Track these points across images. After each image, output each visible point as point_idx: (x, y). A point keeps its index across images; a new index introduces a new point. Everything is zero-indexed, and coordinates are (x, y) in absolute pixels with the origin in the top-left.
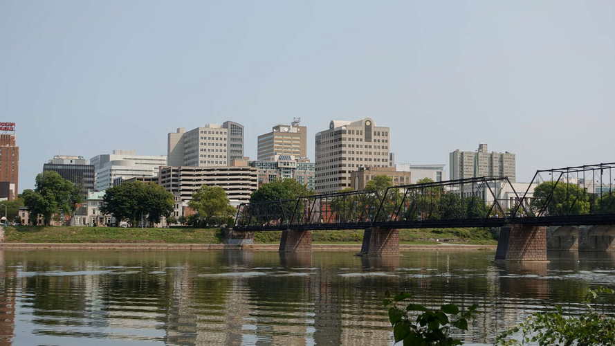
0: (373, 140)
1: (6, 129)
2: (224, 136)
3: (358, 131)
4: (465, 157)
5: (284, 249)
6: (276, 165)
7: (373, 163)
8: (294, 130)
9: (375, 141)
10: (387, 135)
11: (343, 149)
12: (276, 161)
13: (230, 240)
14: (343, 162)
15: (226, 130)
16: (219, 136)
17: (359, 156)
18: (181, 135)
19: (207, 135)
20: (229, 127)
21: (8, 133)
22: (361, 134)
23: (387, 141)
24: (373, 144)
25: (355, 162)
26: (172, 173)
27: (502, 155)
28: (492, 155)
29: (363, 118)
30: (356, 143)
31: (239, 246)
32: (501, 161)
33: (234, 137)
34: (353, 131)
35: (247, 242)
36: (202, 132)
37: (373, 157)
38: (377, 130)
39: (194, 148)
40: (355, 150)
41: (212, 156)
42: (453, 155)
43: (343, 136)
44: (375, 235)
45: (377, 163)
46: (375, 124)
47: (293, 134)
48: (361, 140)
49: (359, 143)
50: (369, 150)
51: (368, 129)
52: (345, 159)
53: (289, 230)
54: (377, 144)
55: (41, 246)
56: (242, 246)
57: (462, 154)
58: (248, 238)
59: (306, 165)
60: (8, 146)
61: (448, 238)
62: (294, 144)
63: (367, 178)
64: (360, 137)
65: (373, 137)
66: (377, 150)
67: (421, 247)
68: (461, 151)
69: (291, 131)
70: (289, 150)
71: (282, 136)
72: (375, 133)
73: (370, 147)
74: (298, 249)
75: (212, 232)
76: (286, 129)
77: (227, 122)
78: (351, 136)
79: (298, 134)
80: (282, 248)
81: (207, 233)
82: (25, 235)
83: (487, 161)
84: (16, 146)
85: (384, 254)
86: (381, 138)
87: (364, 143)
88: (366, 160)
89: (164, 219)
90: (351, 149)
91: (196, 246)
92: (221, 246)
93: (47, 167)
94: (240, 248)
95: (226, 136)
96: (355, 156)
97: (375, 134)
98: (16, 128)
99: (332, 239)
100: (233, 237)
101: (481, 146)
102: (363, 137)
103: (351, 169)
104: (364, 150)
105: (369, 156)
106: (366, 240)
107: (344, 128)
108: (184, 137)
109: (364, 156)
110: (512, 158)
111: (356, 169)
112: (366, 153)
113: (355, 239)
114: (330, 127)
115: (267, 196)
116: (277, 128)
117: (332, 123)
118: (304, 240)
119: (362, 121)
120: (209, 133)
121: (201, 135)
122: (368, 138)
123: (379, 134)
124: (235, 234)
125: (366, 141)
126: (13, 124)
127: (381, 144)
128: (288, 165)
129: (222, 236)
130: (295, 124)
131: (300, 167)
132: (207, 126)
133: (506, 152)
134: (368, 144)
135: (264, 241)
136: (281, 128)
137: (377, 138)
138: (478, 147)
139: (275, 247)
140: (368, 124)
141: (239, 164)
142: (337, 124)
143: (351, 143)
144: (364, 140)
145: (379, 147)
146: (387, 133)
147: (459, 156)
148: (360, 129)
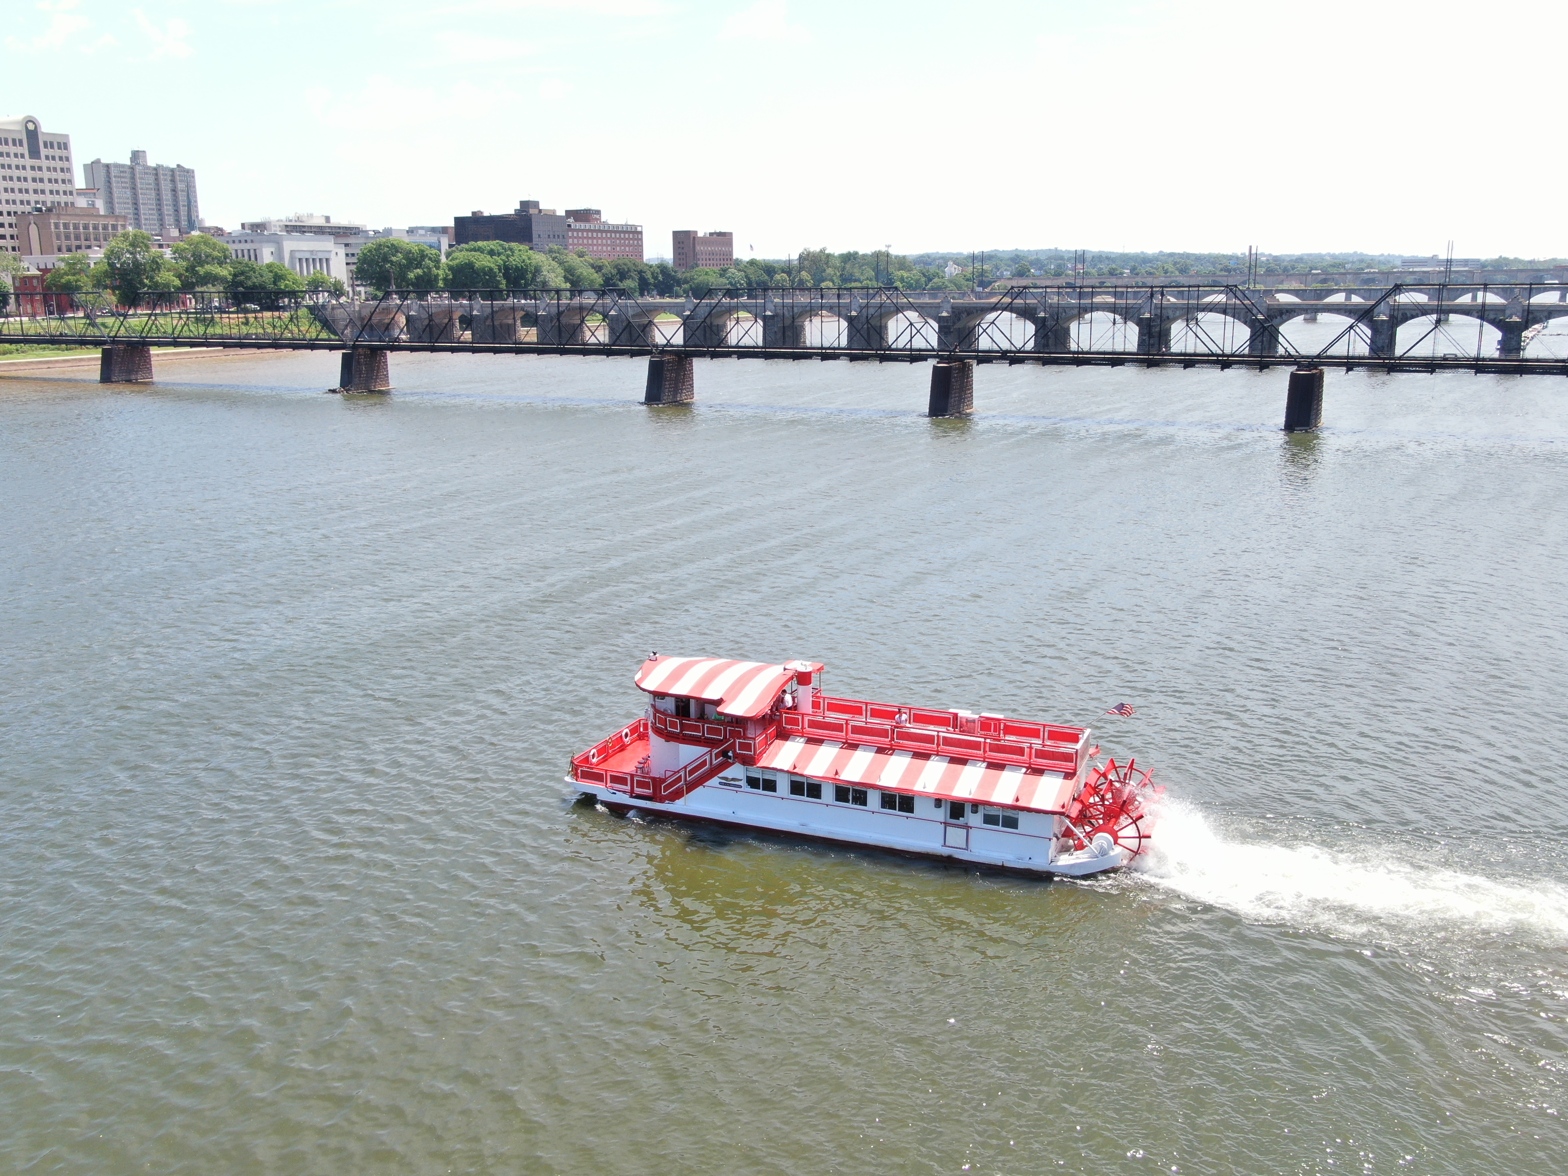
0: (43, 157)
3: (14, 140)
4: (113, 173)
9: (47, 157)
10: (66, 148)
17: (23, 185)
22: (21, 144)
23: (67, 159)
24: (44, 163)
25: (18, 197)
27: (173, 171)
28: (156, 170)
30: (13, 161)
37: (47, 186)
38: (48, 140)
42: (92, 169)
46: (45, 128)
48: (22, 156)
49: (21, 161)
50: (37, 174)
51: (33, 135)
54: (52, 164)
57: (106, 166)
63: (57, 226)
64: (19, 151)
65: (43, 152)
66: (53, 175)
72: (45, 144)
73: (40, 169)
83: (151, 179)
86: (57, 152)
87: (28, 162)
88: (36, 191)
96: (16, 185)
101: (135, 154)
102: (25, 150)
104: (30, 174)
105: (39, 186)
109: (31, 185)
110: (189, 175)
112: (34, 179)
119: (18, 122)
122: (34, 153)
123: (52, 147)
125: (31, 157)
127: (58, 164)
133: (178, 166)
134: (35, 162)
137: (50, 152)
138: (130, 155)
140: (31, 126)
143: (5, 161)
144: (27, 156)
145: (55, 169)
146: (66, 144)
147: (103, 171)
148: (17, 136)
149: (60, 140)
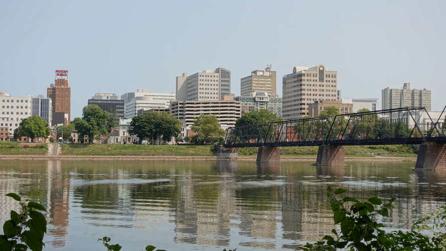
0: (325, 81)
1: (62, 75)
2: (216, 79)
3: (314, 74)
5: (260, 160)
6: (254, 99)
7: (325, 98)
8: (267, 74)
11: (303, 87)
12: (254, 96)
13: (221, 154)
14: (303, 97)
15: (218, 74)
16: (213, 78)
18: (185, 78)
19: (204, 78)
20: (220, 72)
21: (63, 77)
22: (316, 76)
23: (335, 81)
24: (325, 83)
26: (179, 105)
27: (421, 91)
28: (413, 91)
29: (318, 65)
31: (228, 158)
32: (420, 96)
33: (224, 79)
34: (310, 74)
35: (233, 155)
36: (200, 76)
37: (325, 93)
38: (328, 73)
39: (195, 87)
40: (312, 88)
41: (208, 93)
42: (384, 92)
43: (303, 78)
44: (327, 150)
45: (328, 98)
46: (327, 69)
47: (266, 77)
48: (316, 81)
49: (315, 83)
50: (322, 88)
51: (322, 72)
52: (304, 95)
53: (264, 147)
54: (328, 84)
55: (87, 158)
56: (230, 158)
57: (391, 90)
58: (234, 152)
59: (276, 100)
60: (63, 87)
61: (380, 153)
62: (267, 84)
63: (321, 108)
64: (315, 78)
65: (325, 79)
66: (328, 88)
67: (361, 159)
68: (390, 88)
69: (264, 75)
70: (264, 88)
71: (259, 78)
72: (326, 75)
73: (323, 86)
74: (270, 160)
75: (208, 148)
76: (261, 73)
77: (219, 68)
78: (309, 78)
79: (270, 77)
80: (258, 160)
81: (204, 148)
82: (76, 150)
83: (410, 95)
84: (69, 87)
85: (333, 164)
86: (331, 79)
87: (318, 83)
88: (320, 95)
89: (173, 138)
90: (309, 88)
91: (197, 158)
92: (215, 158)
93: (91, 102)
94: (228, 160)
95: (218, 79)
97: (326, 77)
98: (68, 74)
99: (295, 153)
100: (223, 152)
101: (405, 85)
102: (318, 78)
103: (309, 102)
104: (318, 88)
105: (322, 93)
106: (320, 153)
107: (303, 72)
108: (188, 79)
110: (428, 93)
111: (313, 102)
112: (320, 90)
113: (312, 153)
114: (294, 72)
115: (248, 122)
116: (255, 72)
117: (295, 69)
118: (275, 154)
120: (206, 76)
121: (199, 78)
122: (321, 79)
123: (329, 77)
124: (225, 149)
125: (320, 81)
126: (67, 71)
127: (331, 84)
128: (263, 99)
129: (215, 151)
130: (267, 69)
131: (272, 101)
132: (204, 72)
133: (424, 89)
135: (245, 154)
136: (258, 72)
137: (328, 79)
138: (403, 85)
139: (253, 158)
140: (321, 69)
141: (227, 99)
142: (299, 69)
143: (309, 83)
144: (318, 81)
145: (329, 86)
146: (335, 75)
147: (389, 92)
148: (315, 73)
149: (334, 74)
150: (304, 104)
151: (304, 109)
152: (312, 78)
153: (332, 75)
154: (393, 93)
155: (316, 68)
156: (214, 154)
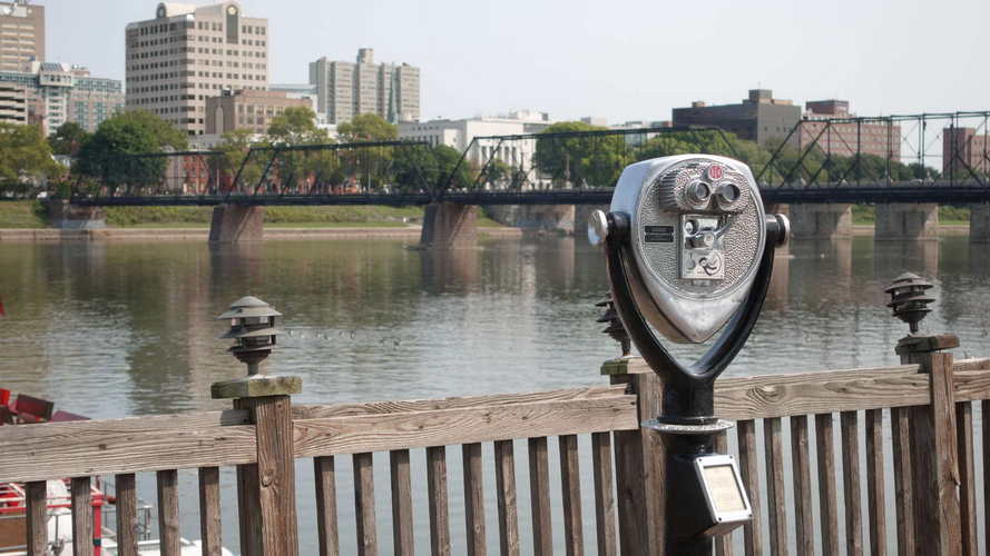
0: (240, 41)
3: (214, 24)
4: (338, 72)
5: (217, 239)
6: (36, 80)
7: (240, 83)
8: (21, 12)
9: (244, 42)
10: (263, 33)
11: (189, 56)
12: (36, 72)
13: (65, 222)
14: (190, 79)
17: (218, 69)
22: (220, 30)
23: (263, 44)
24: (240, 47)
25: (211, 81)
27: (398, 69)
28: (381, 68)
30: (211, 45)
31: (86, 232)
32: (397, 80)
34: (207, 24)
35: (96, 226)
37: (240, 71)
38: (248, 24)
40: (211, 57)
42: (317, 68)
43: (190, 32)
44: (443, 215)
45: (248, 83)
47: (20, 20)
48: (221, 40)
49: (217, 46)
50: (233, 59)
51: (233, 20)
52: (192, 74)
53: (226, 205)
56: (91, 233)
57: (333, 65)
58: (96, 218)
59: (90, 82)
64: (218, 34)
65: (241, 36)
67: (385, 231)
68: (330, 59)
69: (15, 14)
73: (236, 53)
74: (241, 238)
75: (26, 208)
76: (7, 10)
78: (204, 33)
80: (214, 235)
81: (16, 208)
83: (374, 78)
86: (254, 37)
87: (225, 46)
88: (229, 76)
90: (204, 56)
91: (9, 234)
92: (52, 234)
94: (88, 236)
96: (211, 69)
97: (244, 31)
100: (71, 217)
101: (362, 53)
102: (223, 35)
103: (205, 92)
104: (225, 58)
105: (233, 71)
106: (217, 221)
107: (190, 18)
109: (225, 70)
110: (415, 74)
111: (218, 93)
112: (229, 64)
114: (158, 16)
115: (117, 142)
117: (162, 8)
118: (251, 223)
119: (220, 7)
122: (232, 38)
123: (250, 31)
124: (73, 211)
125: (228, 42)
127: (254, 49)
128: (59, 80)
129: (47, 213)
133: (404, 64)
134: (232, 47)
135: (121, 223)
137: (248, 37)
138: (357, 53)
140: (232, 11)
142: (173, 11)
143: (204, 45)
144: (224, 40)
145: (251, 54)
146: (264, 29)
147: (327, 68)
148: (217, 21)
149: (259, 24)
150: (192, 97)
151: (193, 109)
152: (211, 34)
153: (257, 28)
154: (337, 72)
155: (219, 8)
156: (47, 224)
